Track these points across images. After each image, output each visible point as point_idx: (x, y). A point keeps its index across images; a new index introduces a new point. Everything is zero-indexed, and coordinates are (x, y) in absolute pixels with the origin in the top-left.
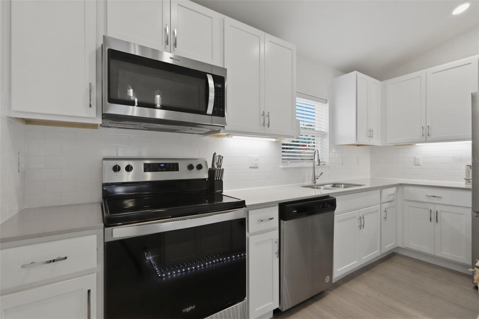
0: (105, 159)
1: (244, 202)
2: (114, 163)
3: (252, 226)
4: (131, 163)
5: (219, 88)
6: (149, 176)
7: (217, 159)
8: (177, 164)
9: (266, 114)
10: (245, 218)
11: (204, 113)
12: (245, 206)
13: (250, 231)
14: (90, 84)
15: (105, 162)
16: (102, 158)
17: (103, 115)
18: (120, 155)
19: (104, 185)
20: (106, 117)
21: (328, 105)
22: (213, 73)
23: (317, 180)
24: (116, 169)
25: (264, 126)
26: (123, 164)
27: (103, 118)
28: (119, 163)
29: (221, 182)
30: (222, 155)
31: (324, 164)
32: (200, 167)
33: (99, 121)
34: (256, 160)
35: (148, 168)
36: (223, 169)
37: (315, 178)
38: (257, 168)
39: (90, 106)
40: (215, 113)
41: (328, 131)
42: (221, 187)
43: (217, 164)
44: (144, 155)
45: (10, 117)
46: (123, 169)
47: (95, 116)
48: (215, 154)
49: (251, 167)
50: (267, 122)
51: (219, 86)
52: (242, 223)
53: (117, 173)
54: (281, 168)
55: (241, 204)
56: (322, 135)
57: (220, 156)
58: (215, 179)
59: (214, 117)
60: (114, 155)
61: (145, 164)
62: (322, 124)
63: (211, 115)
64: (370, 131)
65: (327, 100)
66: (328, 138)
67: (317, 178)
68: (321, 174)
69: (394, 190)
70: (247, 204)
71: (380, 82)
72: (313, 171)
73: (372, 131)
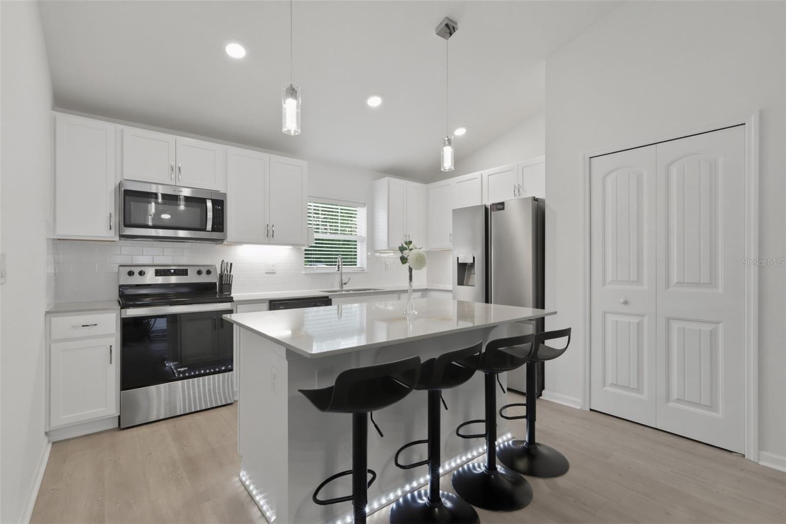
0: (121, 266)
2: (129, 269)
4: (143, 269)
5: (218, 209)
6: (160, 280)
7: (224, 267)
8: (187, 270)
9: (270, 226)
10: (232, 310)
11: (204, 230)
12: (233, 301)
14: (110, 214)
15: (121, 268)
16: (118, 265)
17: (120, 235)
18: (135, 263)
19: (121, 286)
20: (122, 236)
21: (366, 208)
22: (213, 198)
23: (344, 286)
24: (131, 273)
25: (268, 237)
26: (136, 270)
27: (120, 237)
28: (133, 269)
29: (230, 285)
31: (363, 269)
32: (209, 272)
33: (117, 238)
34: (273, 266)
35: (158, 273)
37: (342, 284)
38: (274, 273)
39: (110, 229)
40: (214, 230)
41: (366, 236)
42: (230, 290)
43: (226, 269)
44: (156, 263)
45: (54, 239)
46: (136, 274)
47: (113, 235)
48: (223, 261)
49: (266, 273)
50: (271, 234)
51: (219, 207)
53: (131, 277)
54: (304, 274)
56: (362, 240)
57: (228, 264)
58: (224, 283)
59: (214, 233)
60: (129, 263)
61: (156, 270)
62: (361, 230)
63: (211, 231)
64: (405, 236)
65: (365, 204)
66: (366, 243)
67: (345, 284)
68: (349, 279)
69: (419, 294)
70: (234, 299)
71: (424, 185)
72: (340, 277)
73: (409, 236)
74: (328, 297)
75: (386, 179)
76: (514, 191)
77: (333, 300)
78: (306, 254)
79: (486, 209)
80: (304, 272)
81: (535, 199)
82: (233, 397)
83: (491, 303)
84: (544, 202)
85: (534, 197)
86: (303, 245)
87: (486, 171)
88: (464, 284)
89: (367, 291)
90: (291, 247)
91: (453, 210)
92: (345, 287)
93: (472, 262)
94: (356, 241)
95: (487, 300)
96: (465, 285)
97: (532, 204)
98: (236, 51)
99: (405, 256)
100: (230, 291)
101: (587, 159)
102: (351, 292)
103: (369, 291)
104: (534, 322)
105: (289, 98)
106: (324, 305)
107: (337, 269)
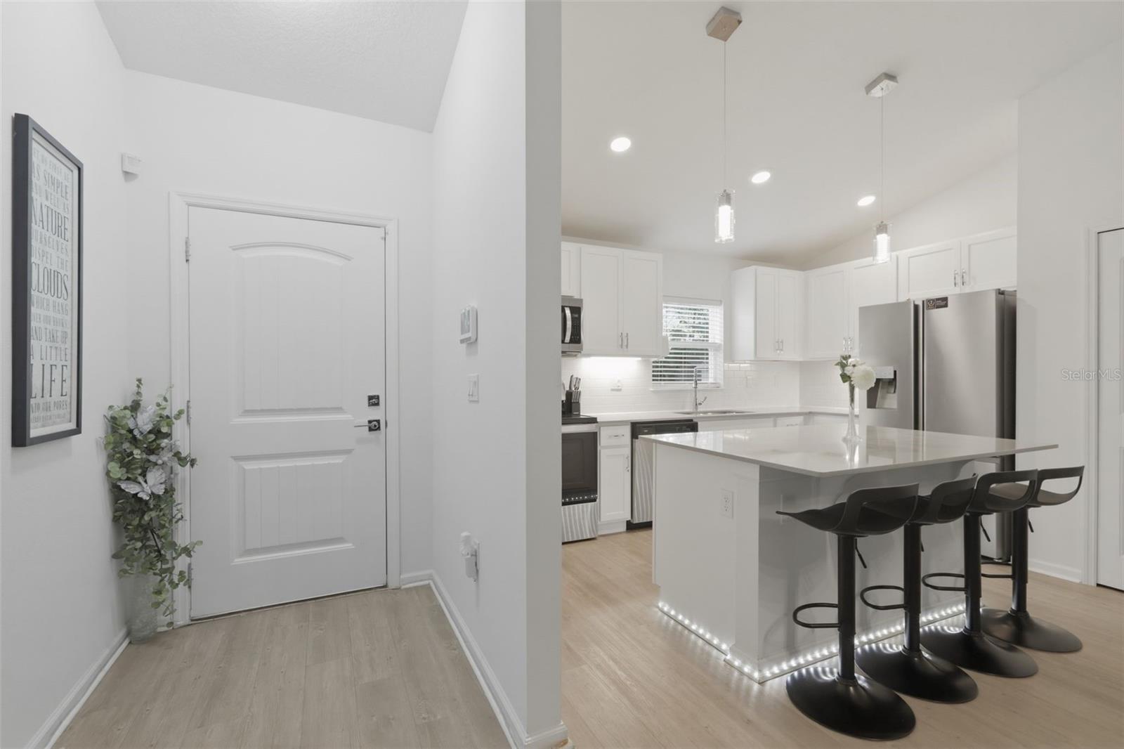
1: (596, 419)
3: (604, 440)
5: (576, 318)
7: (574, 383)
9: (624, 335)
10: (596, 433)
12: (597, 422)
13: (602, 445)
21: (722, 307)
22: (571, 305)
23: (699, 406)
25: (622, 347)
29: (578, 403)
30: (579, 377)
31: (718, 385)
34: (619, 381)
36: (580, 392)
37: (696, 404)
38: (620, 390)
40: (572, 341)
41: (723, 343)
43: (575, 386)
48: (572, 376)
49: (613, 390)
50: (625, 343)
51: (577, 316)
52: (593, 437)
54: (652, 391)
55: (593, 420)
56: (717, 347)
57: (577, 378)
58: (573, 401)
59: (571, 345)
62: (716, 334)
63: (569, 343)
64: (778, 342)
65: (721, 301)
66: (722, 351)
67: (700, 404)
68: (706, 398)
69: (800, 419)
70: (598, 420)
71: (802, 272)
72: (694, 395)
73: (782, 342)
74: (692, 420)
75: (753, 267)
76: (955, 278)
77: (700, 425)
78: (654, 367)
79: (916, 307)
80: (652, 389)
81: (1001, 293)
82: (597, 531)
83: (923, 430)
84: (1015, 296)
85: (999, 290)
86: (652, 356)
87: (905, 251)
88: (877, 406)
89: (727, 414)
90: (640, 359)
91: (860, 308)
92: (700, 409)
93: (892, 377)
94: (707, 350)
95: (916, 427)
96: (878, 408)
97: (997, 300)
98: (621, 145)
99: (848, 374)
100: (579, 411)
101: (1094, 237)
102: (710, 414)
103: (732, 414)
104: (998, 461)
105: (723, 205)
106: (689, 429)
107: (694, 385)
